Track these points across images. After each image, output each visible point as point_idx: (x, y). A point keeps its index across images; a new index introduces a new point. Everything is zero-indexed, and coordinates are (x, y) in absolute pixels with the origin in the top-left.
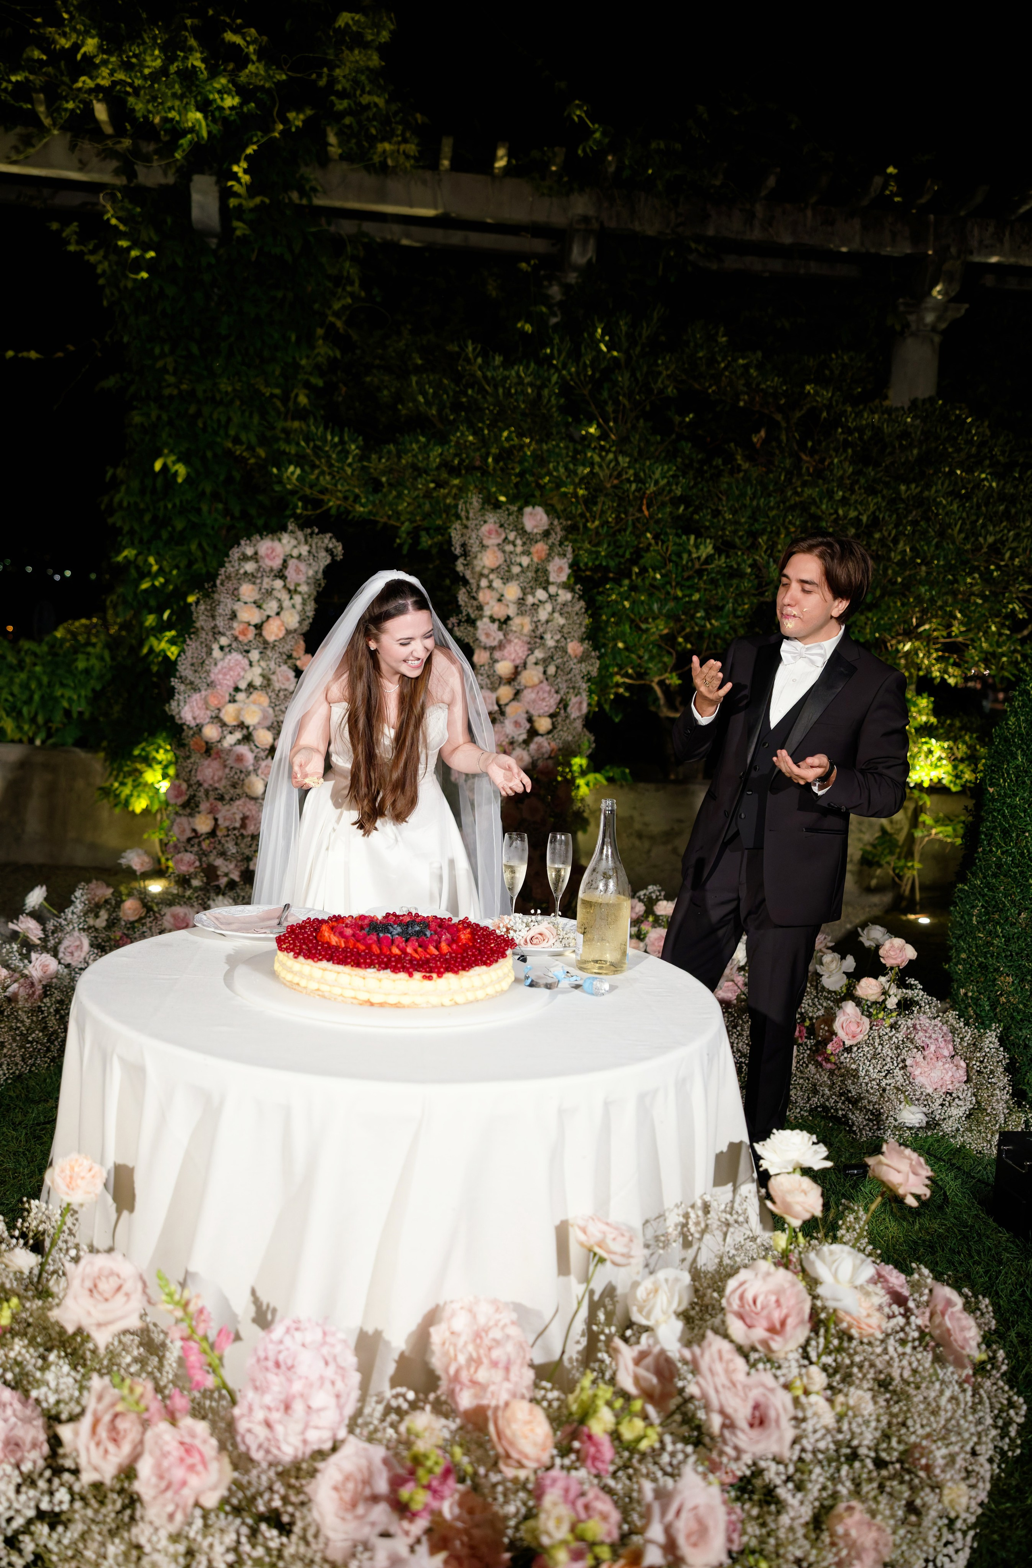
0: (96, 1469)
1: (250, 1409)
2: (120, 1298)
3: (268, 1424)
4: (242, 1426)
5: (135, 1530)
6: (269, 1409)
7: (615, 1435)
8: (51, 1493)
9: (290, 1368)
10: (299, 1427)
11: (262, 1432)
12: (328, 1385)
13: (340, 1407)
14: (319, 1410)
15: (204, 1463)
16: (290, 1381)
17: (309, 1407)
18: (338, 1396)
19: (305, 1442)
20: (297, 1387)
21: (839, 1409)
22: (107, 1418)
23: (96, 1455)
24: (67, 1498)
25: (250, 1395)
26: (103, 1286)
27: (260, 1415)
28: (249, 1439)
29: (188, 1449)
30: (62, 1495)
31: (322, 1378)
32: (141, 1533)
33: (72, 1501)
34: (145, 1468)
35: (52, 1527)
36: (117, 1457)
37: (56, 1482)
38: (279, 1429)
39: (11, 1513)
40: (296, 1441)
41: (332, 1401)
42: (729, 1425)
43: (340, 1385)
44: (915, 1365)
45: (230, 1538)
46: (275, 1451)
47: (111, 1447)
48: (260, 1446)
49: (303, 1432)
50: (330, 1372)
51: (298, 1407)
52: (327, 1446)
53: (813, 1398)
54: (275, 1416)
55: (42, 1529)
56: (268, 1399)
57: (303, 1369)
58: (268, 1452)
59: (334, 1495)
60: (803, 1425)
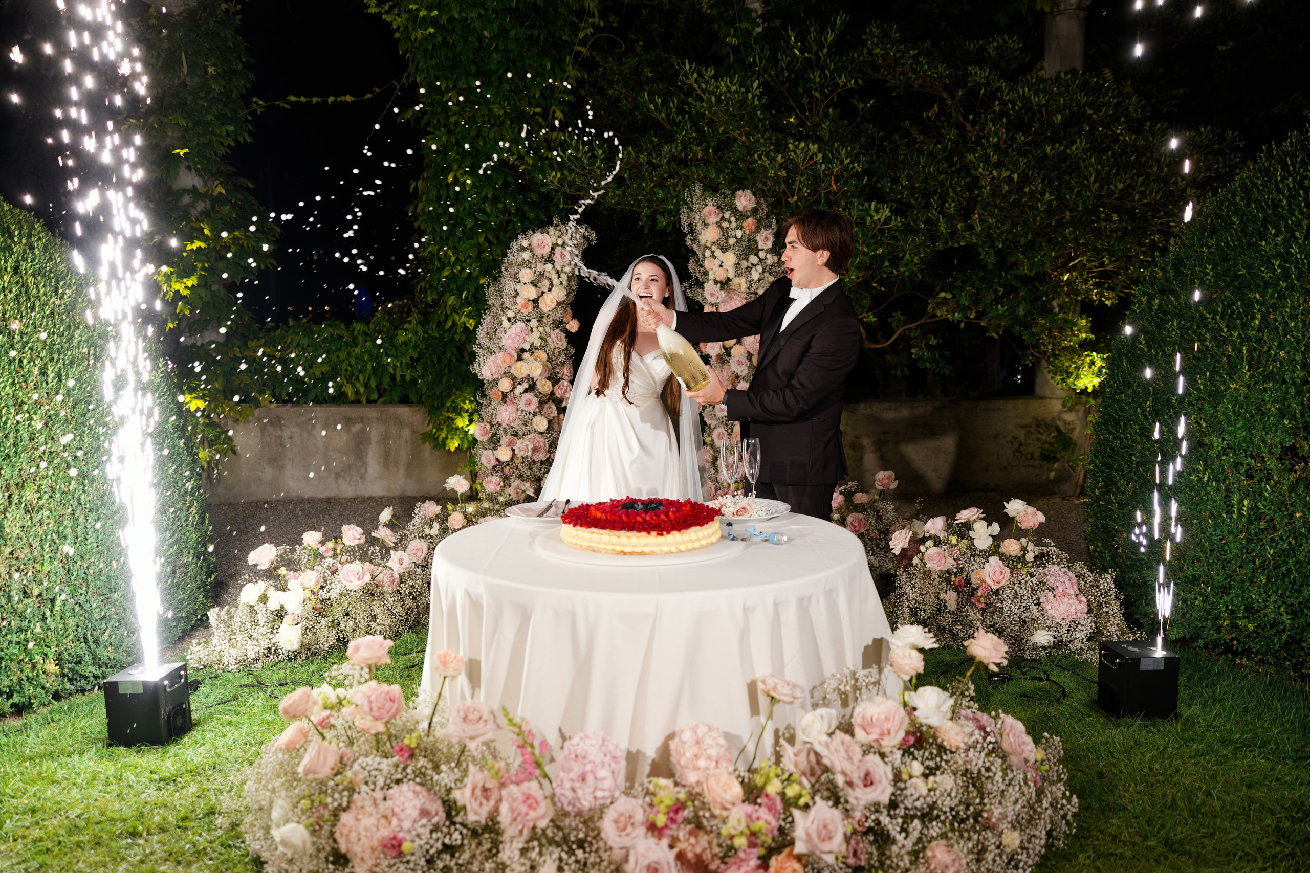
0: (476, 813)
1: (562, 781)
2: (481, 723)
3: (573, 790)
4: (558, 791)
5: (500, 855)
6: (572, 780)
7: (782, 794)
8: (451, 835)
9: (584, 757)
10: (591, 790)
11: (570, 794)
12: (607, 766)
13: (615, 778)
14: (603, 779)
15: (537, 803)
16: (585, 765)
17: (596, 778)
18: (613, 772)
19: (595, 798)
20: (589, 767)
21: (930, 785)
22: (480, 785)
23: (476, 805)
24: (459, 837)
25: (562, 774)
26: (470, 717)
27: (568, 785)
28: (563, 799)
29: (528, 797)
30: (456, 835)
31: (603, 763)
32: (504, 856)
33: (463, 839)
34: (504, 808)
35: (453, 856)
36: (488, 807)
37: (453, 828)
38: (580, 792)
39: (428, 847)
40: (590, 798)
41: (610, 775)
42: (850, 784)
43: (614, 765)
44: (988, 764)
45: (556, 856)
46: (578, 805)
47: (484, 801)
48: (569, 803)
49: (593, 792)
50: (607, 759)
51: (590, 778)
52: (608, 802)
53: (914, 780)
54: (577, 785)
55: (447, 857)
56: (572, 775)
57: (591, 757)
58: (574, 806)
59: (614, 825)
60: (905, 792)
